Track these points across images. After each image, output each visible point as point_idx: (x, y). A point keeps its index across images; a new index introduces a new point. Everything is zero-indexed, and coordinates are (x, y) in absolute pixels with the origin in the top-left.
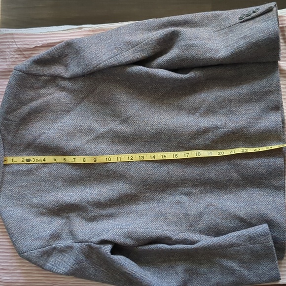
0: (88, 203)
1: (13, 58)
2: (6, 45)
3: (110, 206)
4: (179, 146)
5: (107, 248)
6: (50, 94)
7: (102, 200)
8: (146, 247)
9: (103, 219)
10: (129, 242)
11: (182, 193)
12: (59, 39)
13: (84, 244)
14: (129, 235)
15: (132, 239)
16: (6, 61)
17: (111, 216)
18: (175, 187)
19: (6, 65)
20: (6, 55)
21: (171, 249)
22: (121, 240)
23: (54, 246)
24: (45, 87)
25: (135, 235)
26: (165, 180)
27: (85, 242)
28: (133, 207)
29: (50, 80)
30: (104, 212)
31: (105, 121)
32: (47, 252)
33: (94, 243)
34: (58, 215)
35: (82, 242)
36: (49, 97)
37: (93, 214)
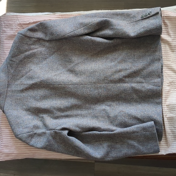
0: (54, 108)
1: (17, 28)
2: (13, 21)
3: (66, 111)
4: (105, 79)
5: (66, 132)
6: (36, 49)
7: (62, 107)
8: (87, 133)
9: (62, 118)
10: (77, 129)
13: (52, 131)
14: (77, 126)
15: (79, 128)
16: (13, 30)
17: (67, 116)
19: (13, 32)
20: (13, 27)
21: (101, 134)
22: (73, 128)
23: (35, 132)
24: (34, 45)
25: (81, 126)
26: (97, 98)
27: (53, 130)
28: (79, 112)
29: (37, 41)
30: (63, 114)
31: (66, 65)
32: (31, 135)
33: (58, 130)
34: (37, 115)
35: (51, 130)
36: (35, 50)
37: (57, 115)
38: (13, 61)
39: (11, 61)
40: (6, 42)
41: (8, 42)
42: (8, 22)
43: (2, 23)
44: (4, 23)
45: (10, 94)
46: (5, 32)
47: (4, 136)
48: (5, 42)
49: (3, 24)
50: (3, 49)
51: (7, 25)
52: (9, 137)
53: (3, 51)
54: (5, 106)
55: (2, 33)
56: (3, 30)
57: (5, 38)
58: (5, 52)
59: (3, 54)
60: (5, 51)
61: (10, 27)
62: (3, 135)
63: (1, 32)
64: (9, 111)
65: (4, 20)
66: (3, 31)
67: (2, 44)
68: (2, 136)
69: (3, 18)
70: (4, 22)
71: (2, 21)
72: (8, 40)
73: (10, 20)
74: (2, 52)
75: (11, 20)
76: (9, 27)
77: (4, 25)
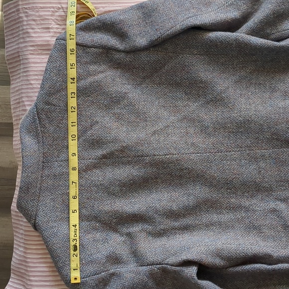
0: (157, 212)
1: (58, 28)
2: (49, 11)
3: (184, 216)
4: (273, 139)
5: (192, 271)
6: (102, 72)
7: (175, 208)
8: (239, 269)
9: (176, 233)
10: (218, 262)
11: (277, 199)
12: (120, 6)
13: (155, 267)
14: (218, 254)
15: (222, 259)
16: (49, 32)
17: (186, 228)
18: (267, 191)
19: (49, 36)
20: (49, 24)
21: (274, 270)
22: (209, 260)
23: (112, 271)
24: (95, 63)
25: (225, 253)
26: (255, 182)
27: (157, 264)
28: (215, 217)
29: (102, 53)
30: (177, 224)
31: (176, 106)
32: (104, 280)
33: (172, 265)
34: (116, 231)
35: (152, 264)
36: (101, 76)
37: (162, 227)
38: (52, 104)
39: (48, 103)
40: (33, 60)
41: (39, 58)
42: (38, 12)
43: (21, 15)
44: (27, 16)
45: (50, 182)
46: (29, 37)
47: (36, 281)
48: (30, 60)
49: (25, 19)
50: (27, 76)
51: (34, 20)
52: (48, 284)
53: (28, 80)
54: (41, 213)
55: (23, 38)
56: (24, 31)
57: (31, 50)
58: (31, 84)
59: (27, 88)
60: (33, 80)
61: (41, 24)
62: (32, 278)
63: (21, 36)
64: (51, 224)
65: (26, 8)
66: (24, 33)
67: (23, 64)
68: (30, 280)
69: (22, 5)
70: (26, 12)
71: (21, 11)
72: (38, 54)
73: (41, 8)
74: (23, 83)
75: (44, 8)
76: (38, 24)
77: (27, 21)
